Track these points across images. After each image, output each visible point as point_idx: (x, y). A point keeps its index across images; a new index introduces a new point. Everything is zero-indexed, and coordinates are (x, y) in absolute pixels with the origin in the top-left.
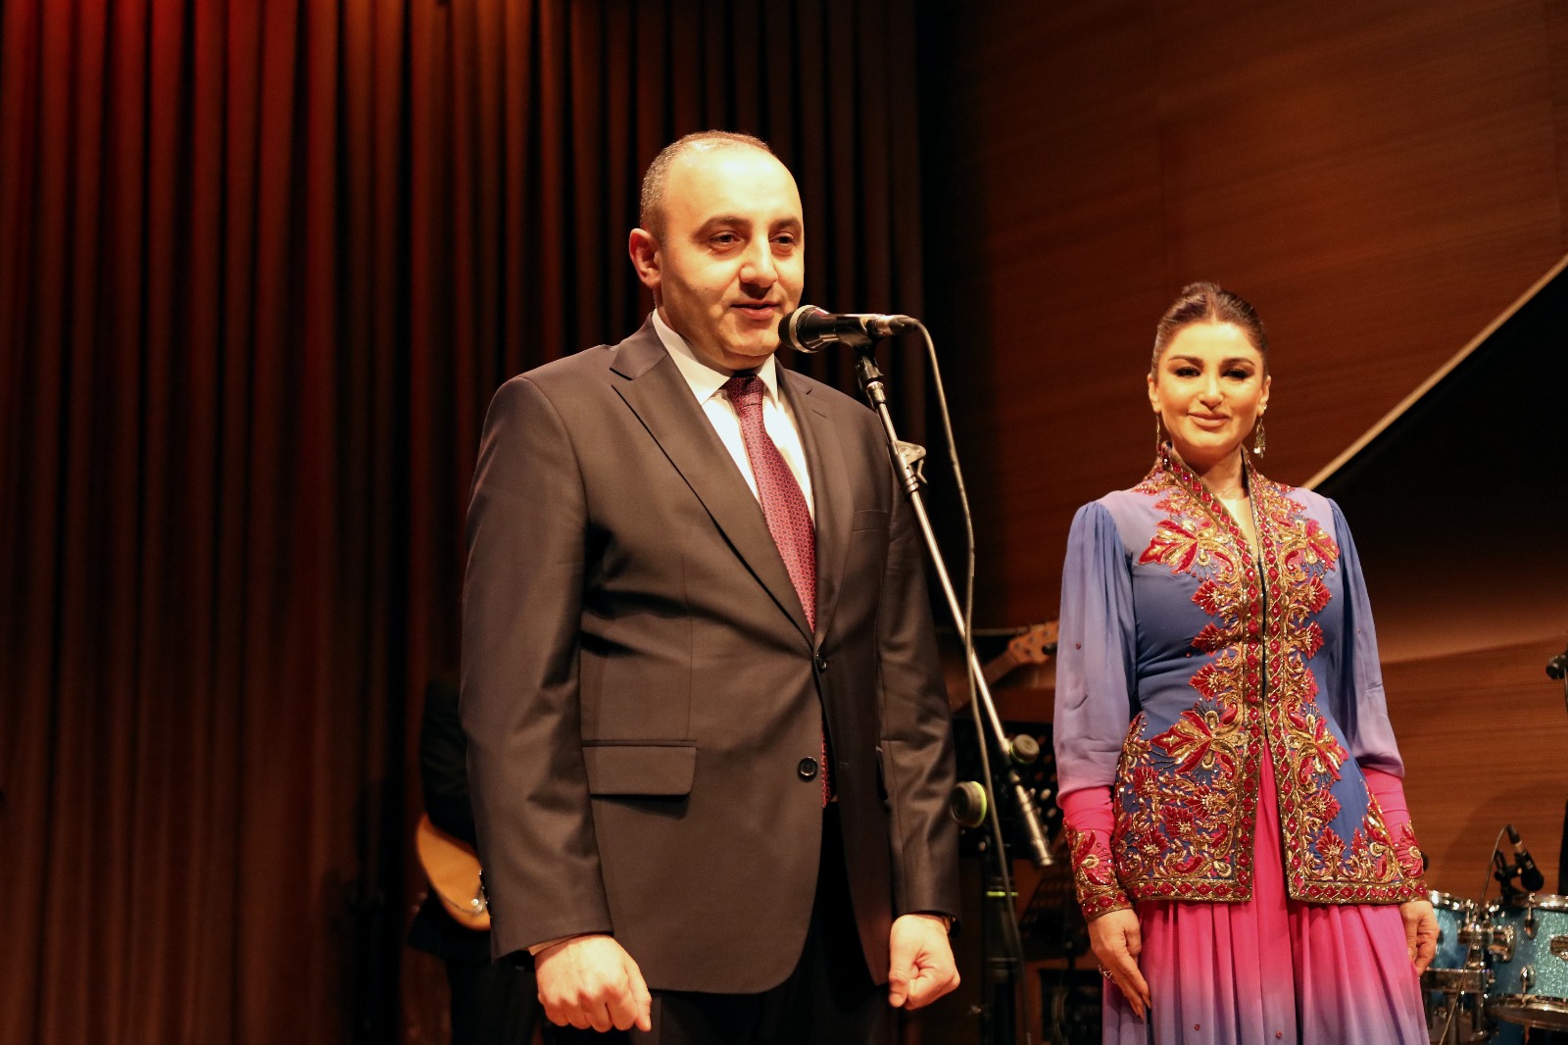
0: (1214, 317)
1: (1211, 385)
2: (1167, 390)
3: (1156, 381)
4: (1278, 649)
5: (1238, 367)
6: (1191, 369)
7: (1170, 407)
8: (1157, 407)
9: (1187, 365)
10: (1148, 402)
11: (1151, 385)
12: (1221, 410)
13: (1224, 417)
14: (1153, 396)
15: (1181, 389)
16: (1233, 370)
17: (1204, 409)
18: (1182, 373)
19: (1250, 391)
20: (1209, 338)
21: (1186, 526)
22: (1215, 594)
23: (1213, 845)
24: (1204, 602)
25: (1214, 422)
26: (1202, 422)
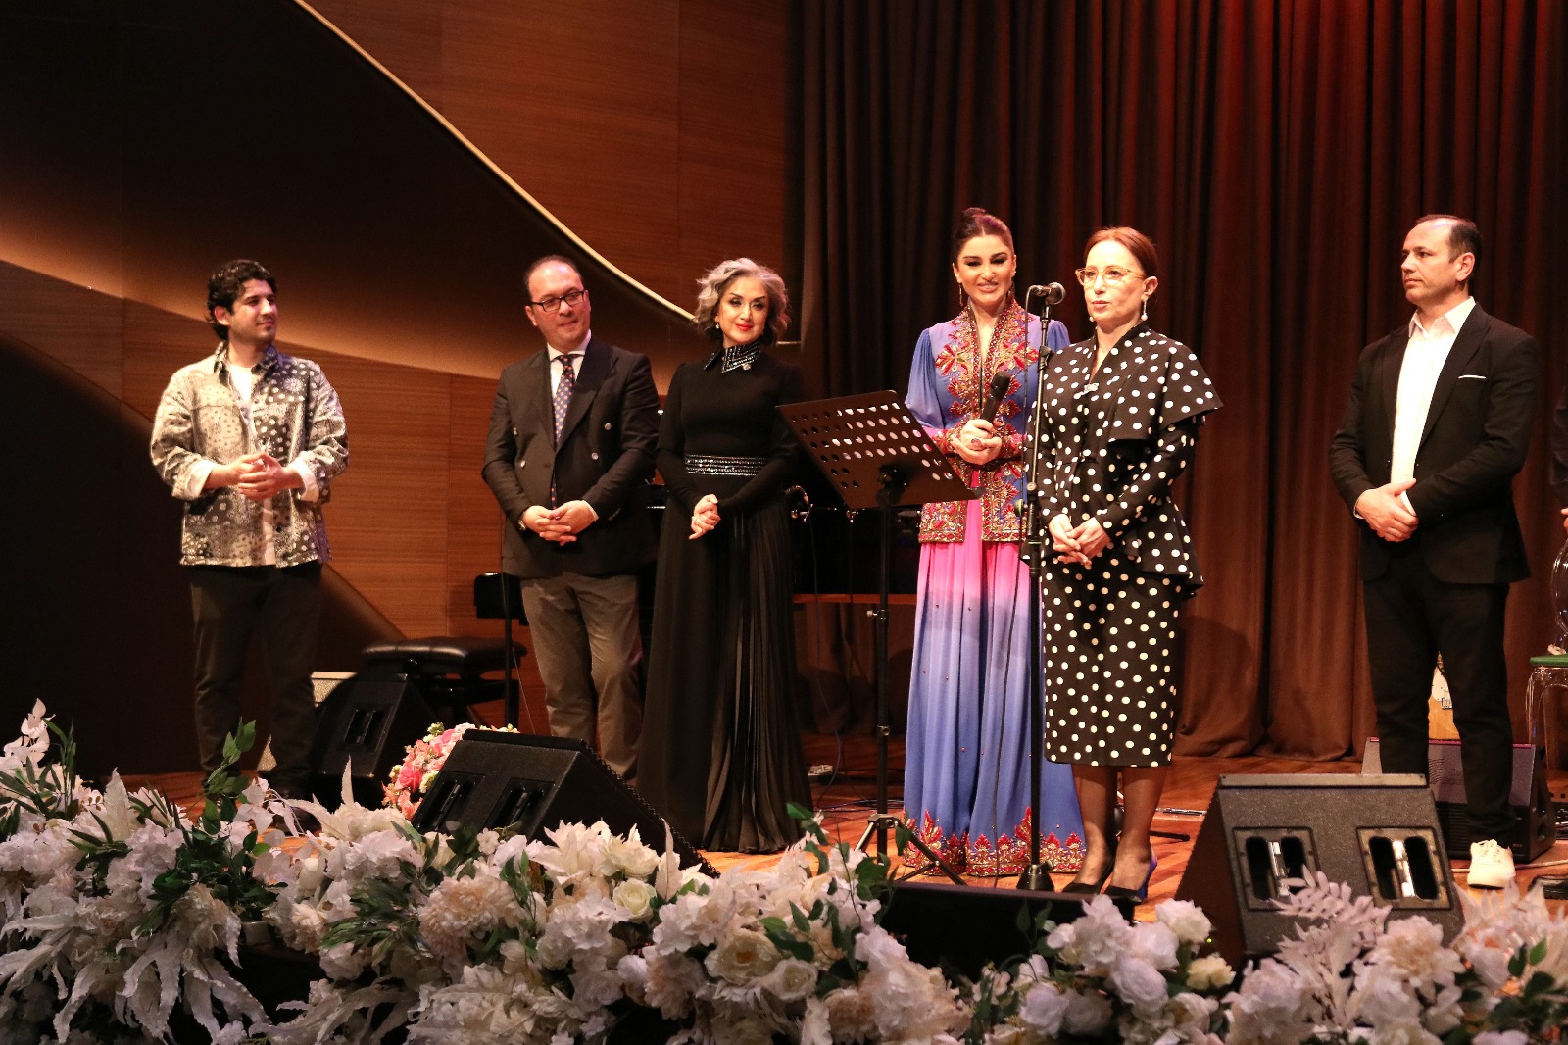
0: (984, 233)
1: (986, 270)
2: (964, 273)
3: (958, 268)
5: (998, 257)
6: (975, 262)
7: (967, 282)
8: (959, 281)
9: (972, 260)
10: (955, 279)
11: (955, 269)
12: (995, 280)
13: (995, 284)
14: (957, 275)
15: (972, 272)
16: (997, 260)
17: (983, 282)
18: (970, 264)
19: (1008, 269)
20: (982, 245)
21: (954, 348)
22: (957, 387)
23: (950, 514)
24: (952, 389)
25: (991, 287)
26: (984, 288)
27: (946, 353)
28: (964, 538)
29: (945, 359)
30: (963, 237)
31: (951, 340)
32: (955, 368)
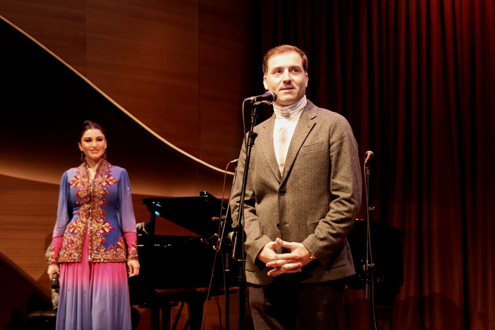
0: (92, 128)
1: (94, 143)
2: (85, 145)
3: (81, 143)
4: (94, 205)
5: (100, 138)
6: (89, 140)
7: (85, 149)
8: (82, 150)
9: (87, 139)
11: (80, 145)
12: (98, 148)
13: (98, 150)
14: (80, 148)
16: (99, 139)
17: (93, 149)
18: (87, 141)
19: (103, 144)
20: (92, 132)
21: (79, 177)
22: (80, 193)
23: (75, 250)
24: (77, 195)
25: (96, 151)
26: (93, 152)
27: (75, 179)
28: (82, 260)
29: (74, 182)
30: (83, 130)
31: (77, 174)
32: (79, 185)
